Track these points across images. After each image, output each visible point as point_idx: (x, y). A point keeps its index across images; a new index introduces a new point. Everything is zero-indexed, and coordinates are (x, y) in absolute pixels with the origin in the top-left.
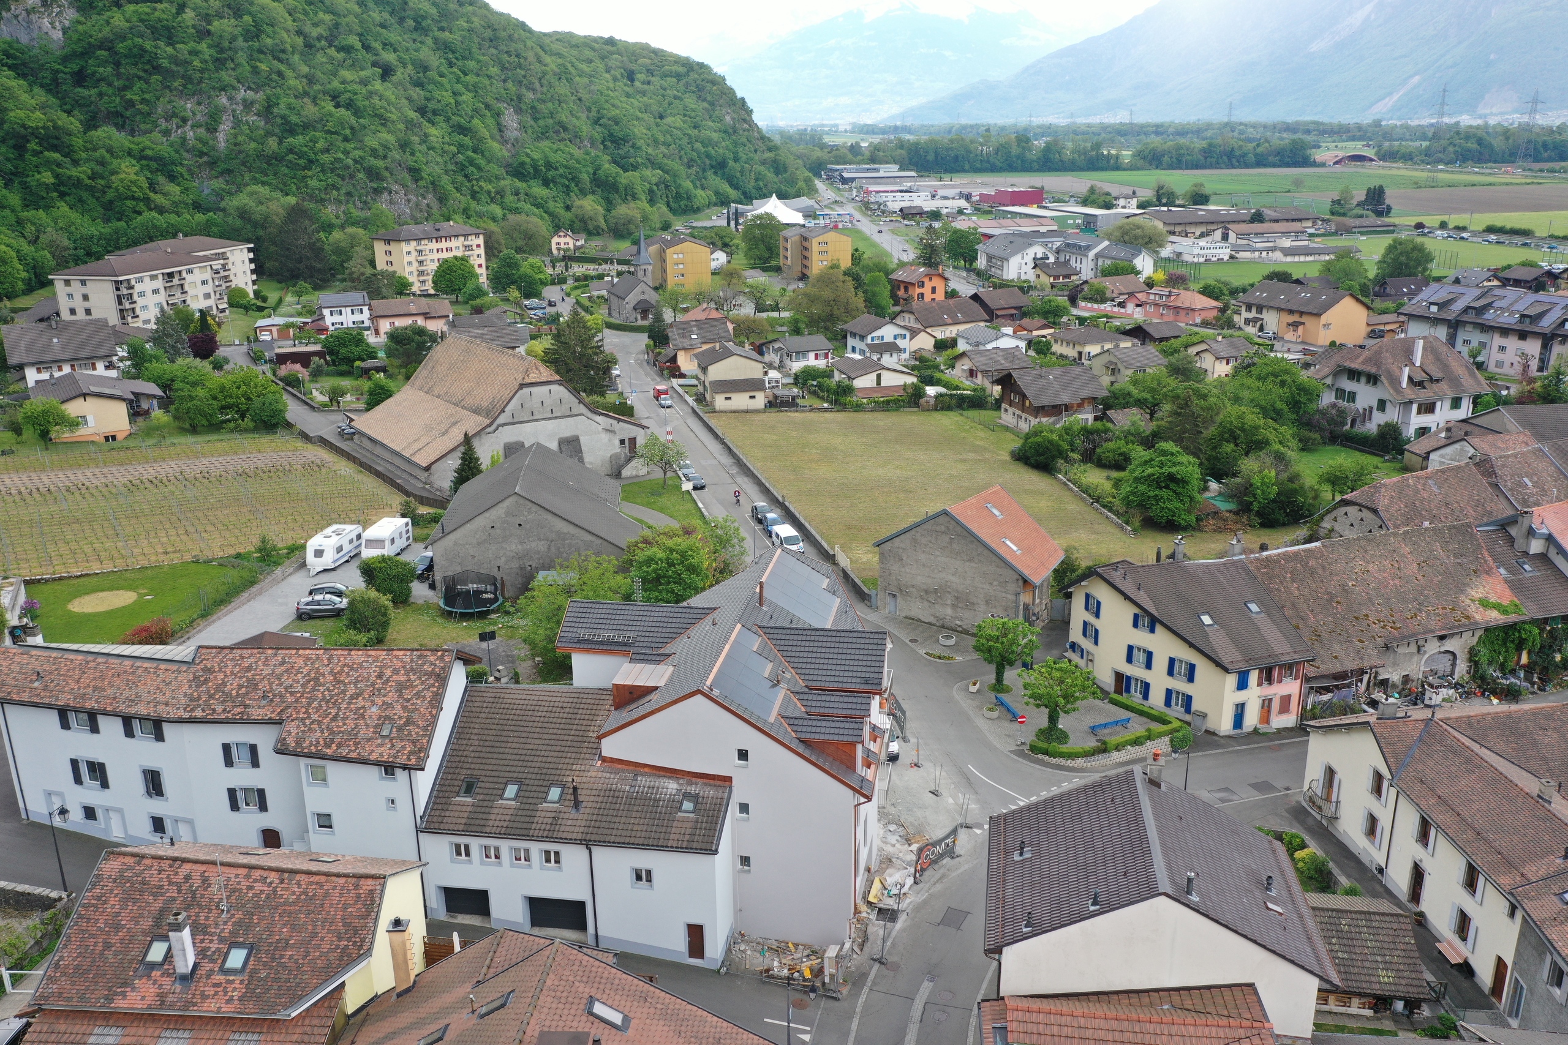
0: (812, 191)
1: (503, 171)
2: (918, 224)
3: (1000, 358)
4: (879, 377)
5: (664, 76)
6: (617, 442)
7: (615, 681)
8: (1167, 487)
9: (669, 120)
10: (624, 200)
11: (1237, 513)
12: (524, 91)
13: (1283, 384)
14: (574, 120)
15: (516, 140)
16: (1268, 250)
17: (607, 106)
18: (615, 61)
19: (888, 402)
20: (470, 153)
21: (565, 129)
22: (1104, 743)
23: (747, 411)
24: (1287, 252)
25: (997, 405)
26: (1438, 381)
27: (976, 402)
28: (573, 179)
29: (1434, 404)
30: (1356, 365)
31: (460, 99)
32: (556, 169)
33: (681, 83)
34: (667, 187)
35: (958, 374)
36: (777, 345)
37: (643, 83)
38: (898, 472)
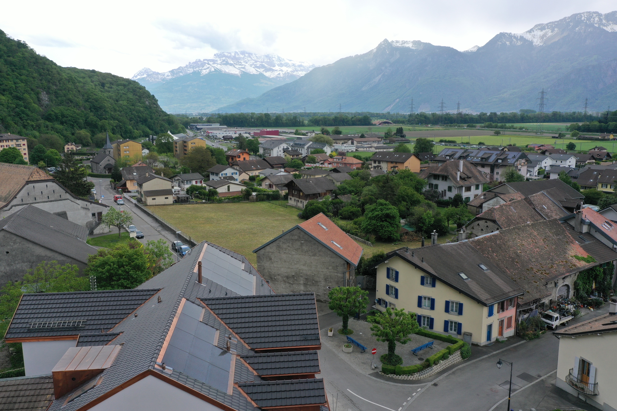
0: (185, 132)
1: (40, 117)
2: (231, 142)
3: (283, 179)
4: (229, 187)
5: (118, 85)
6: (90, 215)
7: (54, 370)
8: (386, 221)
9: (121, 102)
10: (101, 131)
11: (416, 232)
12: (51, 85)
13: (411, 180)
14: (76, 99)
15: (47, 105)
16: (369, 147)
17: (92, 94)
18: (95, 78)
19: (234, 198)
20: (23, 108)
21: (71, 102)
22: (428, 360)
23: (164, 205)
24: (376, 148)
25: (286, 198)
26: (470, 178)
27: (274, 197)
28: (75, 122)
29: (471, 187)
30: (437, 173)
31: (17, 85)
32: (67, 117)
33: (126, 89)
34: (121, 128)
35: (264, 187)
36: (176, 178)
37: (109, 88)
38: (246, 226)
